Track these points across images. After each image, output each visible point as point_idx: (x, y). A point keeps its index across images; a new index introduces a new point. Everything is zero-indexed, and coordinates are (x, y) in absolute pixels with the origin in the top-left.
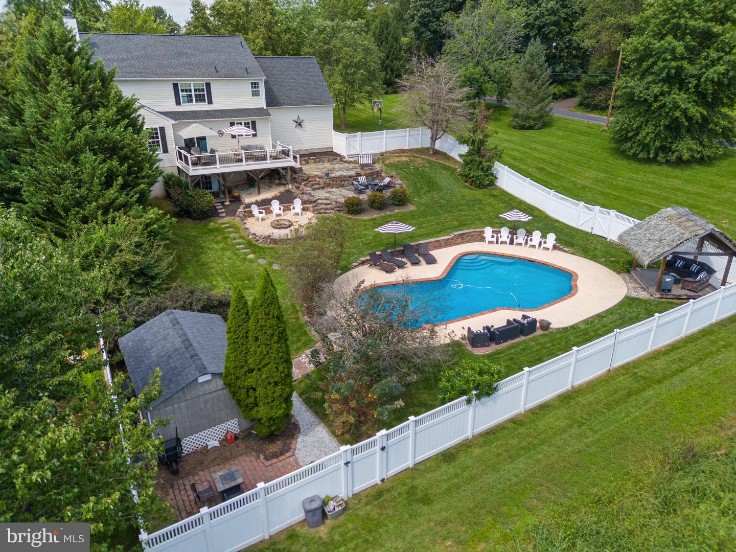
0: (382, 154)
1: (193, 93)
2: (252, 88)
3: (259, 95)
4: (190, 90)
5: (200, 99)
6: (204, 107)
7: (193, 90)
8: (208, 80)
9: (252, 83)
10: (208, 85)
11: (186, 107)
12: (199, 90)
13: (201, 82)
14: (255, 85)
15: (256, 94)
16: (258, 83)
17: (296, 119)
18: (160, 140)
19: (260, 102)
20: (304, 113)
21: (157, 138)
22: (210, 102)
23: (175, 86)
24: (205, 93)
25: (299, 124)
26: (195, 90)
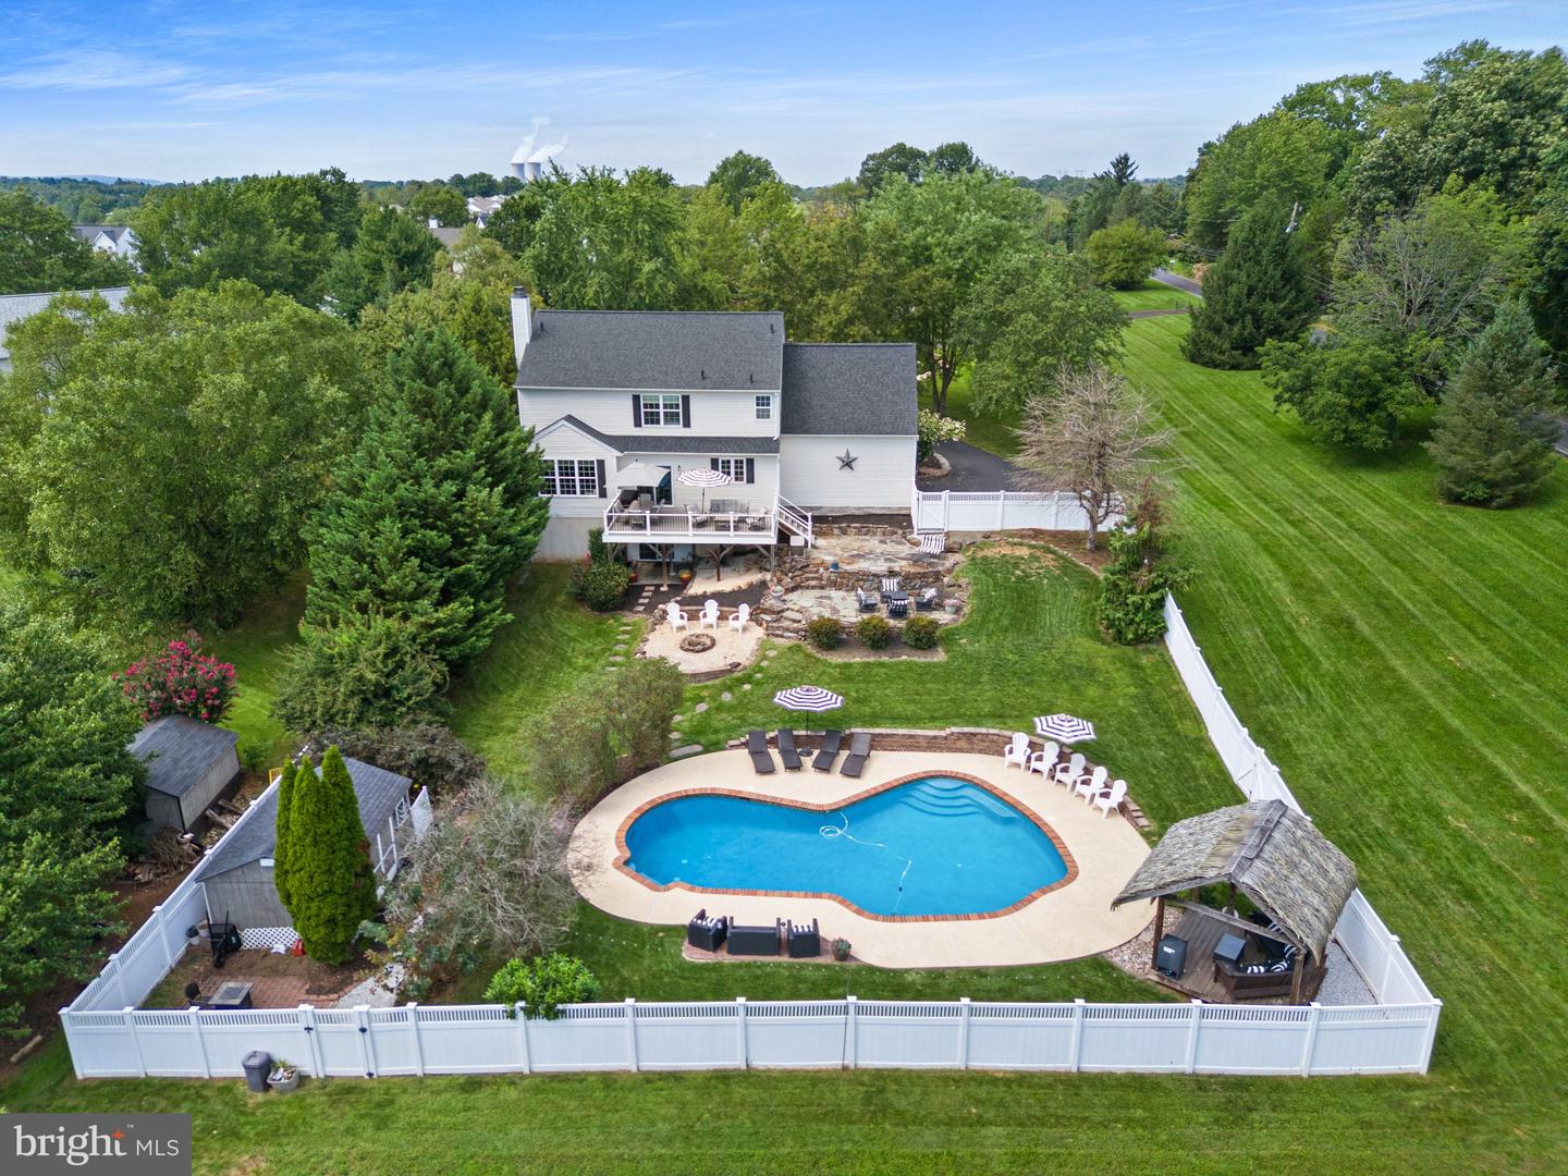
0: (987, 536)
1: (662, 410)
2: (758, 404)
3: (768, 417)
4: (657, 406)
5: (671, 418)
6: (677, 430)
7: (661, 406)
8: (686, 391)
9: (758, 398)
10: (686, 399)
11: (648, 430)
12: (671, 406)
13: (676, 394)
14: (763, 401)
15: (763, 414)
16: (768, 398)
17: (843, 455)
18: (596, 478)
19: (771, 427)
20: (859, 447)
21: (593, 475)
22: (687, 424)
23: (636, 398)
24: (680, 410)
25: (848, 463)
26: (665, 406)
